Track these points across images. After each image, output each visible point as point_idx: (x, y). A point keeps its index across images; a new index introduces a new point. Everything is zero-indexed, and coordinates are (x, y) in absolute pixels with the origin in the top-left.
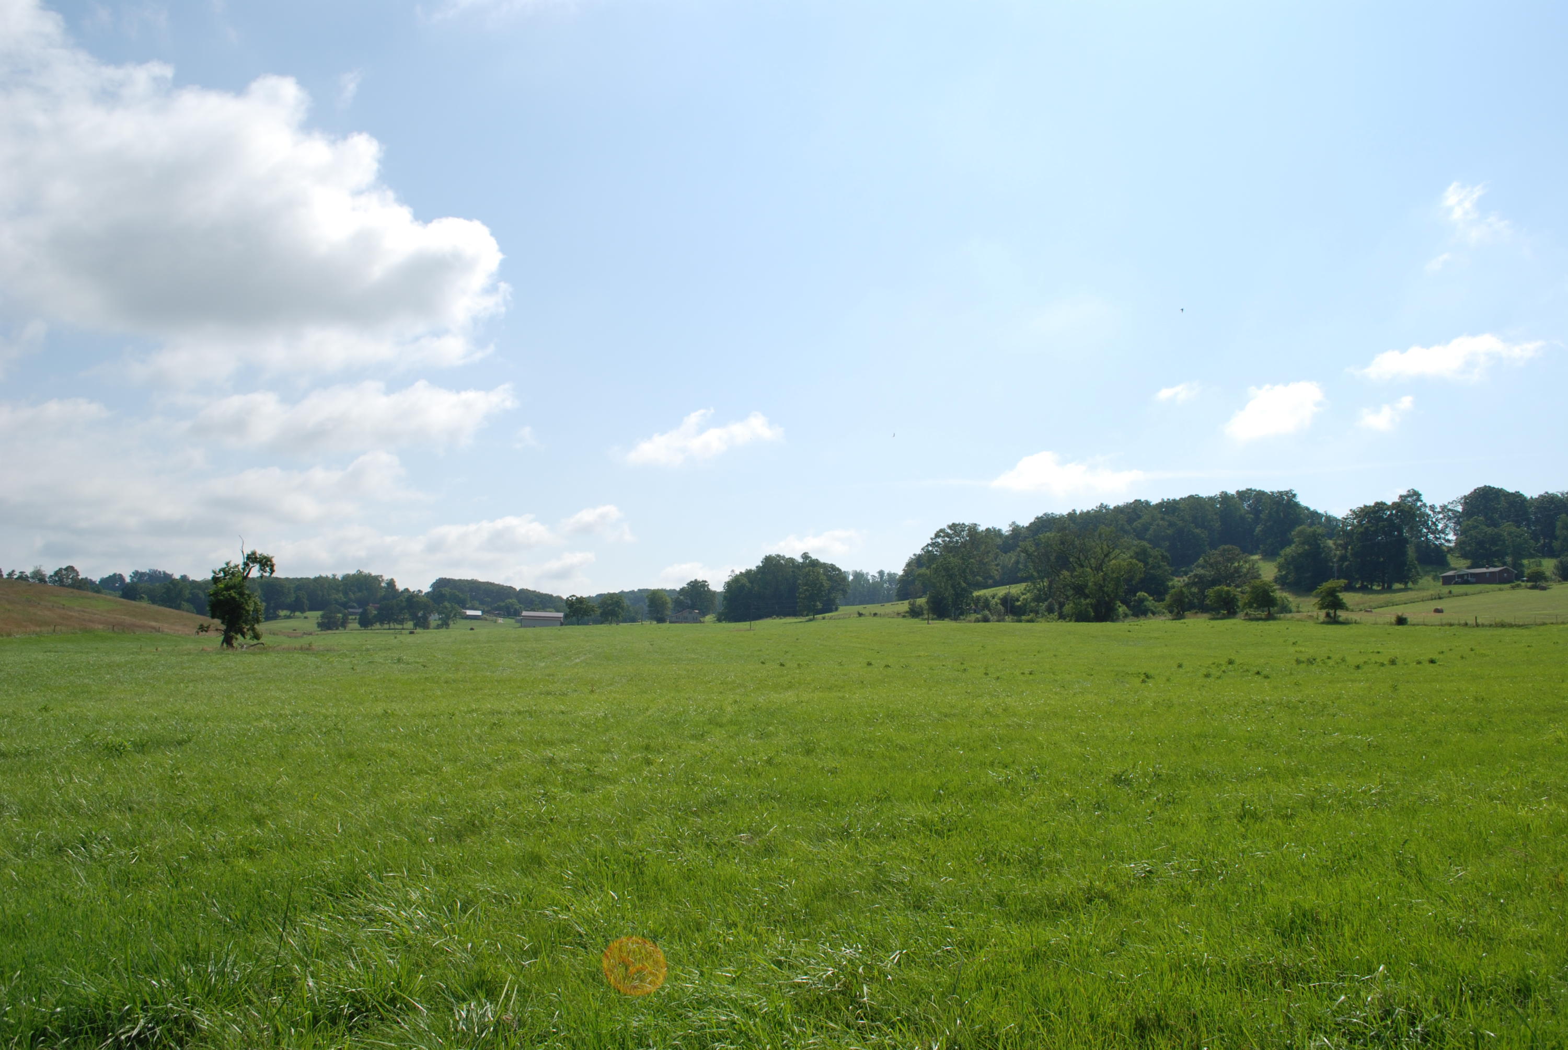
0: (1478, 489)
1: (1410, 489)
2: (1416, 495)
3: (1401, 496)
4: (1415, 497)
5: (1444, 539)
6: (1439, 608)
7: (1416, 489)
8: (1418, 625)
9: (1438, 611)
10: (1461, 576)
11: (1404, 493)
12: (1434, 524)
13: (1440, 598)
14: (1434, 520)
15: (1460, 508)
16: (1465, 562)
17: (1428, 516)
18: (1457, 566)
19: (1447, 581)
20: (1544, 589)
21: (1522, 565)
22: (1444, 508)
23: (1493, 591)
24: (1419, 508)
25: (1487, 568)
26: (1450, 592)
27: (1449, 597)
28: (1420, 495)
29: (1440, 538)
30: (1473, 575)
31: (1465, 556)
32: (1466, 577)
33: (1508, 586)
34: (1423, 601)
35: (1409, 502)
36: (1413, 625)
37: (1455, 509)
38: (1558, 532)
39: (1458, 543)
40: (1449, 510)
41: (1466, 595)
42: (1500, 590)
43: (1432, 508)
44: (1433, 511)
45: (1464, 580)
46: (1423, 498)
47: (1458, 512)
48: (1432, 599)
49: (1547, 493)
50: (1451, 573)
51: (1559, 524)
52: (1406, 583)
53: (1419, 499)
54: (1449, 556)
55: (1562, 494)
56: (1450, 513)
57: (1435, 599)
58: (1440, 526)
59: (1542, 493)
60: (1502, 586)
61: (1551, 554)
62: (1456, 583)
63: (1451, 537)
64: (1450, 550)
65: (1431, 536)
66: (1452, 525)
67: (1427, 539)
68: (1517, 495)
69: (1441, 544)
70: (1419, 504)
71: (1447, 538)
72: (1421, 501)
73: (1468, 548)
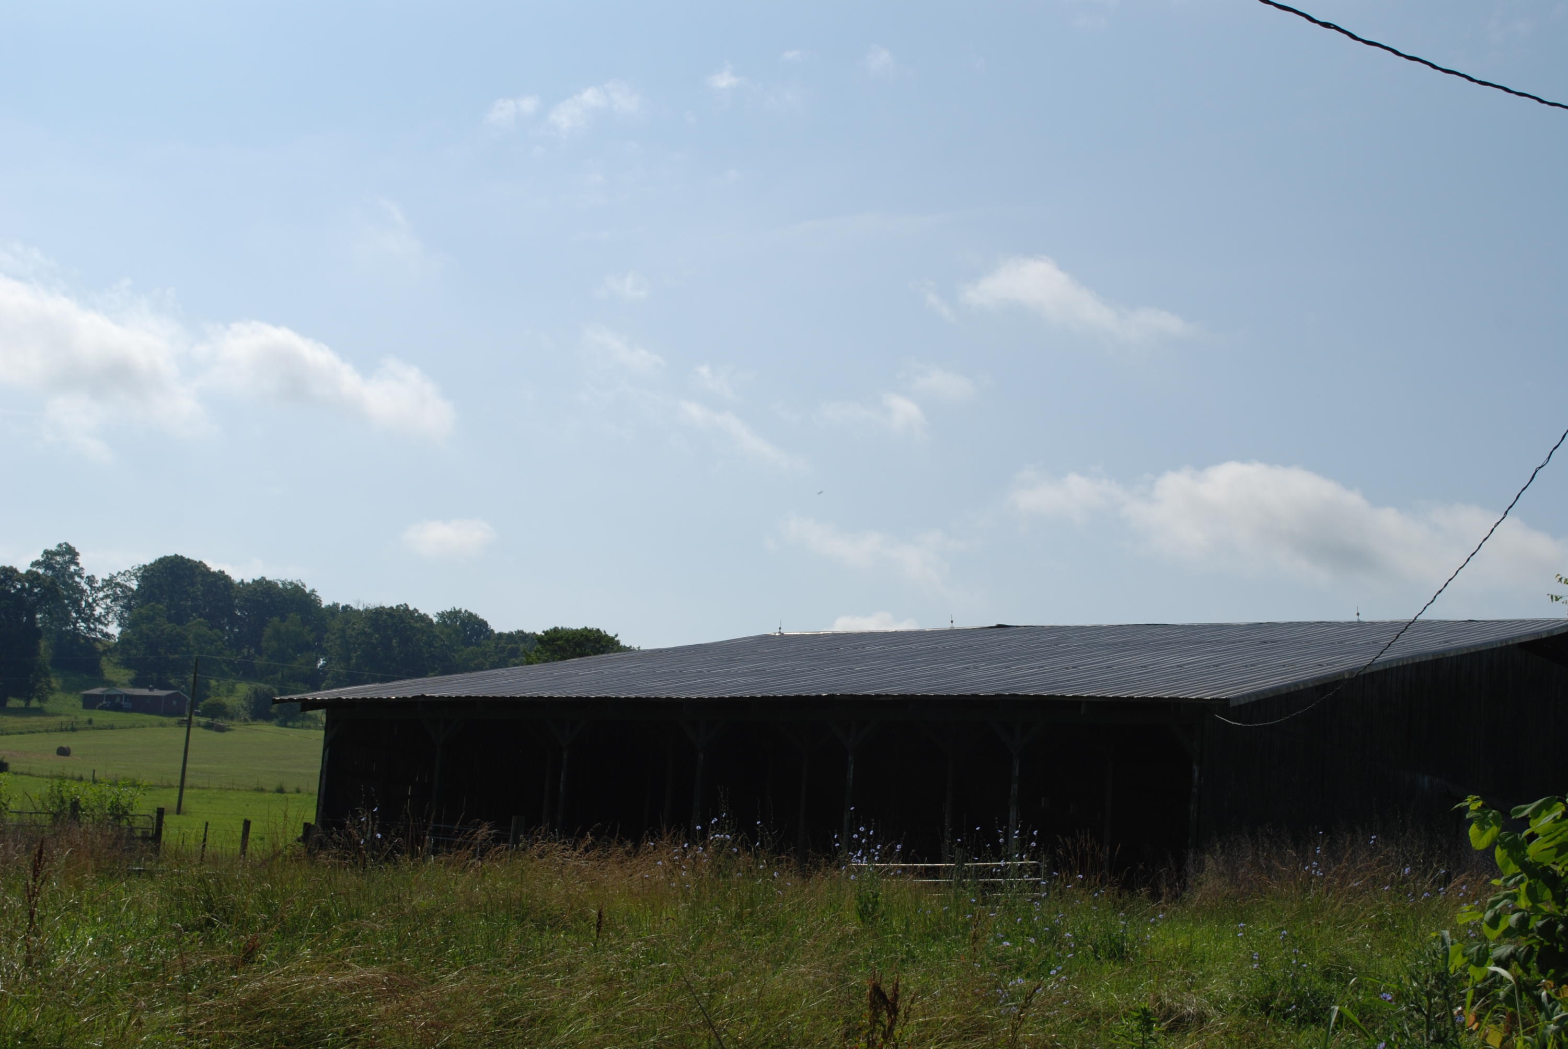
0: (166, 558)
1: (62, 542)
2: (70, 553)
3: (46, 552)
4: (67, 557)
5: (101, 632)
6: (65, 745)
7: (72, 544)
8: (22, 774)
9: (63, 752)
10: (110, 698)
11: (53, 547)
12: (89, 605)
13: (74, 730)
14: (90, 600)
15: (134, 585)
16: (127, 671)
17: (83, 591)
18: (114, 678)
19: (90, 703)
20: (221, 729)
21: (208, 687)
22: (110, 583)
23: (151, 726)
24: (72, 576)
25: (151, 689)
26: (90, 722)
27: (86, 729)
28: (77, 554)
29: (94, 630)
30: (129, 697)
31: (127, 663)
32: (118, 700)
33: (175, 720)
34: (47, 731)
35: (58, 563)
36: (16, 774)
37: (128, 584)
38: (264, 644)
39: (124, 639)
40: (118, 585)
41: (112, 728)
42: (162, 725)
43: (91, 580)
44: (91, 586)
45: (115, 704)
46: (81, 560)
47: (131, 589)
48: (61, 730)
49: (263, 578)
50: (97, 691)
51: (268, 631)
52: (28, 700)
53: (74, 561)
54: (104, 658)
55: (284, 584)
56: (118, 590)
57: (66, 730)
58: (98, 611)
59: (257, 578)
60: (165, 719)
61: (247, 672)
62: (103, 708)
63: (114, 629)
64: (110, 650)
65: (82, 625)
66: (118, 609)
67: (76, 628)
68: (221, 577)
69: (96, 640)
70: (73, 568)
71: (105, 630)
72: (77, 564)
73: (134, 652)
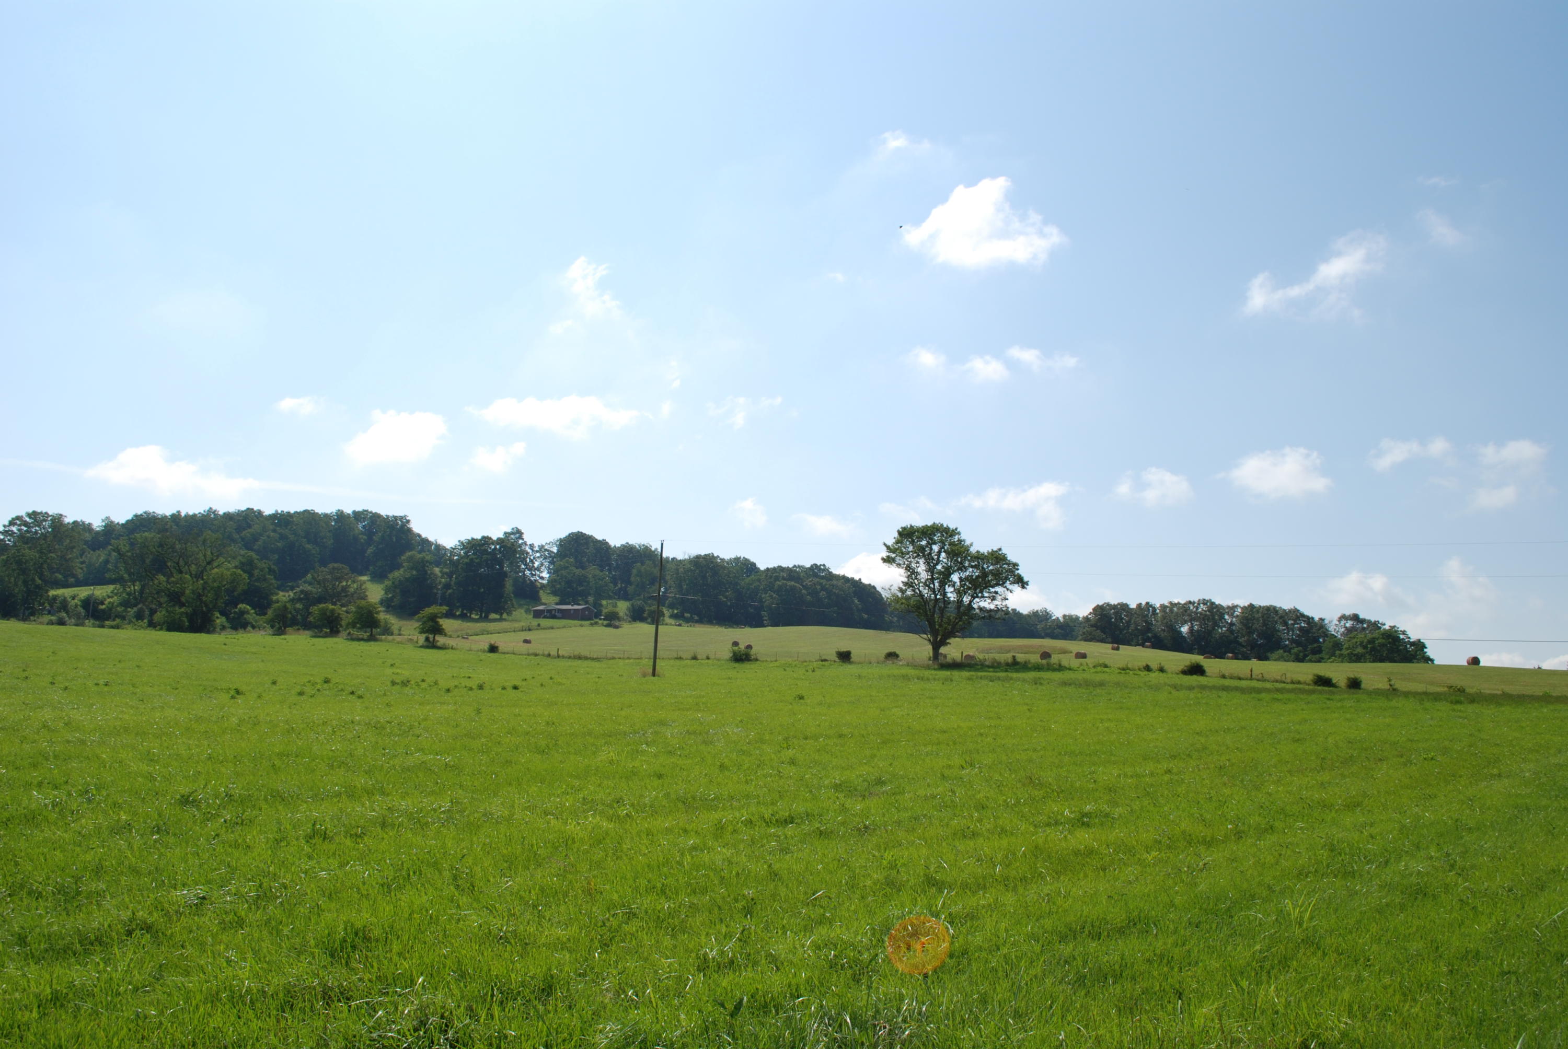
0: (572, 533)
1: (514, 527)
2: (519, 533)
3: (505, 533)
4: (517, 535)
5: (539, 576)
6: (528, 638)
7: (520, 528)
8: (508, 653)
9: (526, 641)
10: (549, 611)
11: (509, 530)
12: (532, 561)
13: (530, 630)
14: (532, 558)
15: (555, 550)
16: (554, 598)
17: (527, 553)
18: (547, 602)
19: (538, 614)
20: (617, 627)
21: (601, 605)
22: (541, 547)
23: (575, 626)
24: (520, 546)
25: (572, 605)
26: (539, 625)
27: (537, 629)
28: (523, 533)
29: (535, 575)
30: (560, 610)
31: (554, 593)
32: (553, 612)
33: (588, 622)
34: (514, 631)
35: (512, 539)
36: (504, 653)
37: (551, 549)
38: (632, 579)
39: (551, 581)
40: (546, 550)
41: (552, 628)
42: (581, 626)
43: (532, 546)
44: (532, 550)
45: (551, 615)
46: (524, 536)
47: (553, 552)
48: (522, 631)
49: (627, 543)
50: (541, 608)
51: (634, 571)
52: (501, 614)
53: (521, 538)
54: (541, 591)
55: (640, 546)
56: (546, 553)
57: (525, 630)
58: (537, 564)
59: (624, 543)
60: (583, 622)
61: (626, 597)
62: (545, 617)
63: (545, 575)
64: (543, 586)
65: (527, 573)
66: (546, 564)
67: (524, 574)
68: (604, 543)
69: (536, 581)
70: (520, 541)
71: (541, 575)
72: (523, 539)
73: (558, 586)
